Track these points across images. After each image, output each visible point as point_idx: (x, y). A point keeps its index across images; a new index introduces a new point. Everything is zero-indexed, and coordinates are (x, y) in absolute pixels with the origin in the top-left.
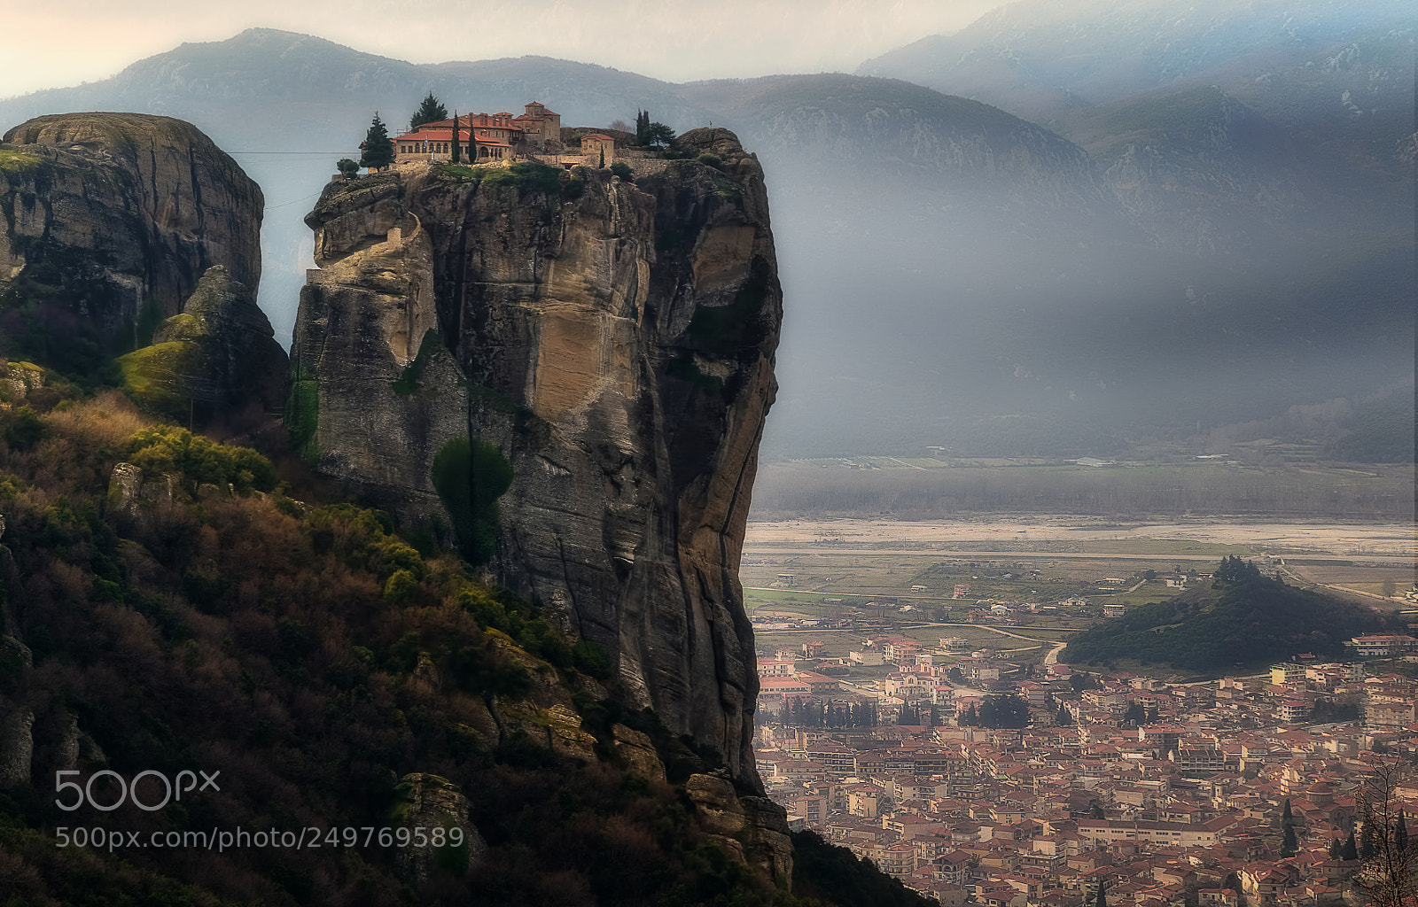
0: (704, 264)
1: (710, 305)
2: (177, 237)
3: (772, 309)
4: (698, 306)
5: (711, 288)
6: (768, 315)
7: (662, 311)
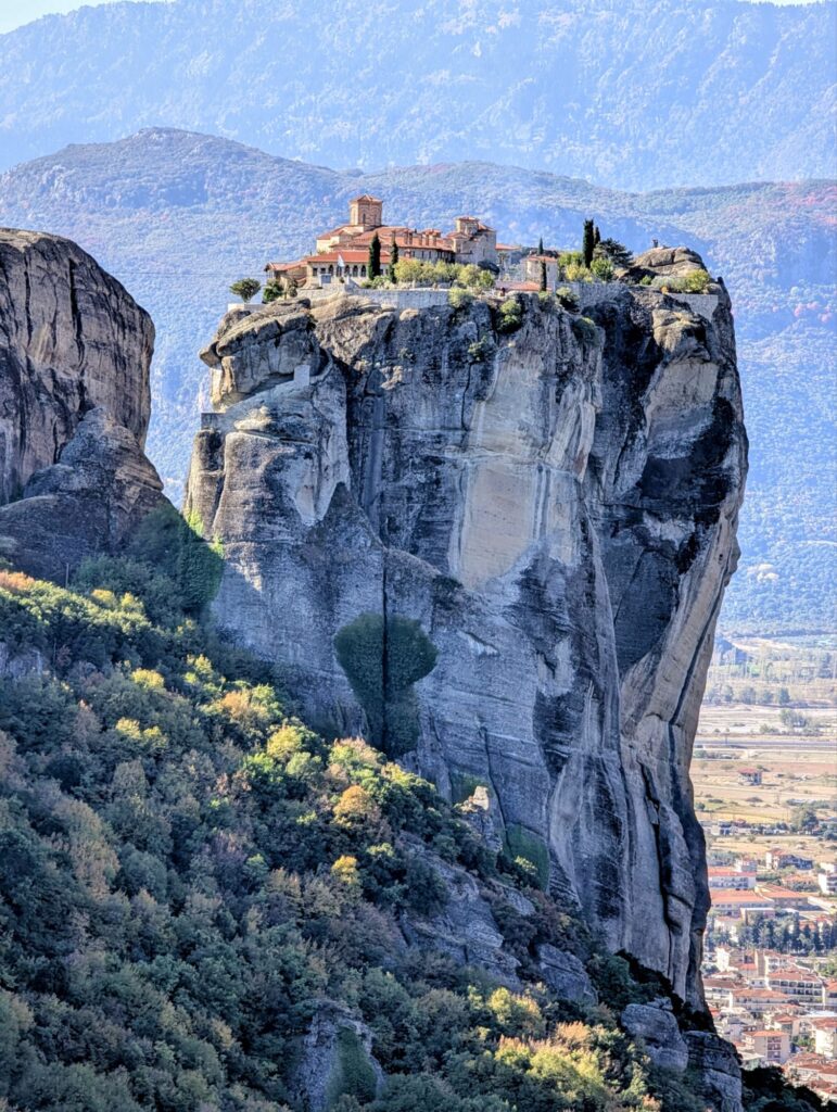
0: (659, 408)
1: (664, 456)
2: (53, 375)
3: (736, 460)
4: (650, 459)
5: (666, 436)
6: (730, 468)
7: (608, 463)
